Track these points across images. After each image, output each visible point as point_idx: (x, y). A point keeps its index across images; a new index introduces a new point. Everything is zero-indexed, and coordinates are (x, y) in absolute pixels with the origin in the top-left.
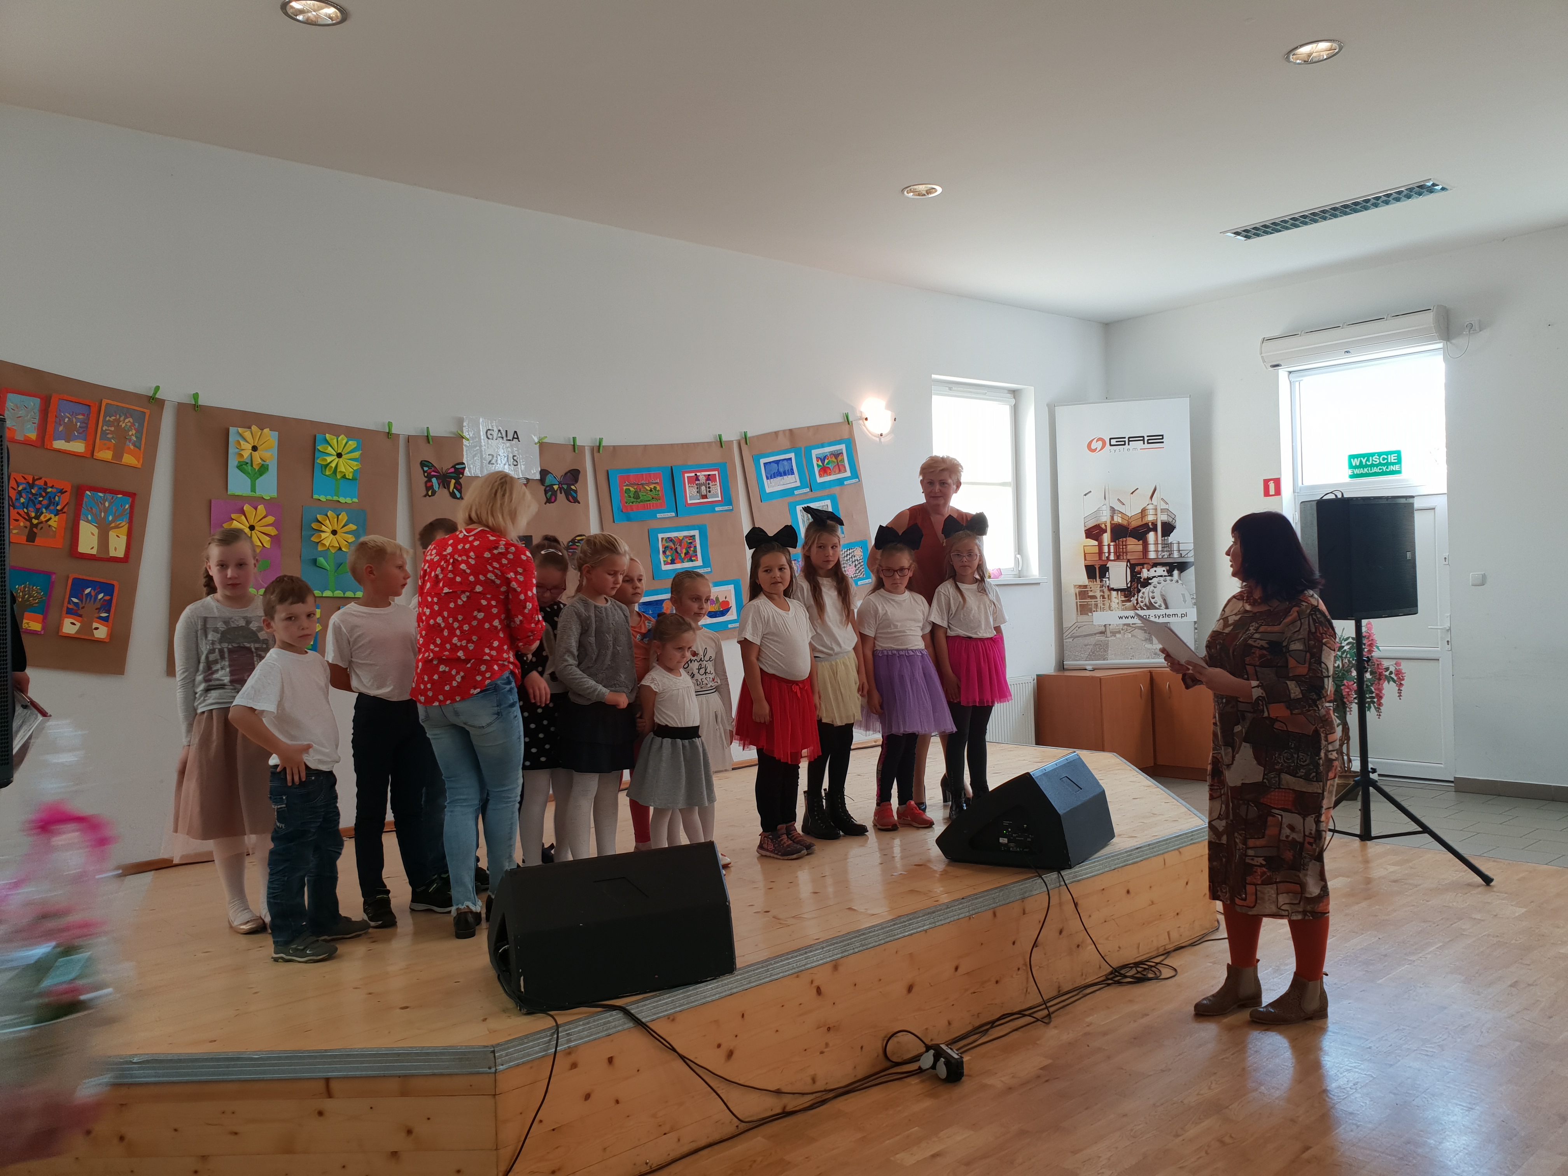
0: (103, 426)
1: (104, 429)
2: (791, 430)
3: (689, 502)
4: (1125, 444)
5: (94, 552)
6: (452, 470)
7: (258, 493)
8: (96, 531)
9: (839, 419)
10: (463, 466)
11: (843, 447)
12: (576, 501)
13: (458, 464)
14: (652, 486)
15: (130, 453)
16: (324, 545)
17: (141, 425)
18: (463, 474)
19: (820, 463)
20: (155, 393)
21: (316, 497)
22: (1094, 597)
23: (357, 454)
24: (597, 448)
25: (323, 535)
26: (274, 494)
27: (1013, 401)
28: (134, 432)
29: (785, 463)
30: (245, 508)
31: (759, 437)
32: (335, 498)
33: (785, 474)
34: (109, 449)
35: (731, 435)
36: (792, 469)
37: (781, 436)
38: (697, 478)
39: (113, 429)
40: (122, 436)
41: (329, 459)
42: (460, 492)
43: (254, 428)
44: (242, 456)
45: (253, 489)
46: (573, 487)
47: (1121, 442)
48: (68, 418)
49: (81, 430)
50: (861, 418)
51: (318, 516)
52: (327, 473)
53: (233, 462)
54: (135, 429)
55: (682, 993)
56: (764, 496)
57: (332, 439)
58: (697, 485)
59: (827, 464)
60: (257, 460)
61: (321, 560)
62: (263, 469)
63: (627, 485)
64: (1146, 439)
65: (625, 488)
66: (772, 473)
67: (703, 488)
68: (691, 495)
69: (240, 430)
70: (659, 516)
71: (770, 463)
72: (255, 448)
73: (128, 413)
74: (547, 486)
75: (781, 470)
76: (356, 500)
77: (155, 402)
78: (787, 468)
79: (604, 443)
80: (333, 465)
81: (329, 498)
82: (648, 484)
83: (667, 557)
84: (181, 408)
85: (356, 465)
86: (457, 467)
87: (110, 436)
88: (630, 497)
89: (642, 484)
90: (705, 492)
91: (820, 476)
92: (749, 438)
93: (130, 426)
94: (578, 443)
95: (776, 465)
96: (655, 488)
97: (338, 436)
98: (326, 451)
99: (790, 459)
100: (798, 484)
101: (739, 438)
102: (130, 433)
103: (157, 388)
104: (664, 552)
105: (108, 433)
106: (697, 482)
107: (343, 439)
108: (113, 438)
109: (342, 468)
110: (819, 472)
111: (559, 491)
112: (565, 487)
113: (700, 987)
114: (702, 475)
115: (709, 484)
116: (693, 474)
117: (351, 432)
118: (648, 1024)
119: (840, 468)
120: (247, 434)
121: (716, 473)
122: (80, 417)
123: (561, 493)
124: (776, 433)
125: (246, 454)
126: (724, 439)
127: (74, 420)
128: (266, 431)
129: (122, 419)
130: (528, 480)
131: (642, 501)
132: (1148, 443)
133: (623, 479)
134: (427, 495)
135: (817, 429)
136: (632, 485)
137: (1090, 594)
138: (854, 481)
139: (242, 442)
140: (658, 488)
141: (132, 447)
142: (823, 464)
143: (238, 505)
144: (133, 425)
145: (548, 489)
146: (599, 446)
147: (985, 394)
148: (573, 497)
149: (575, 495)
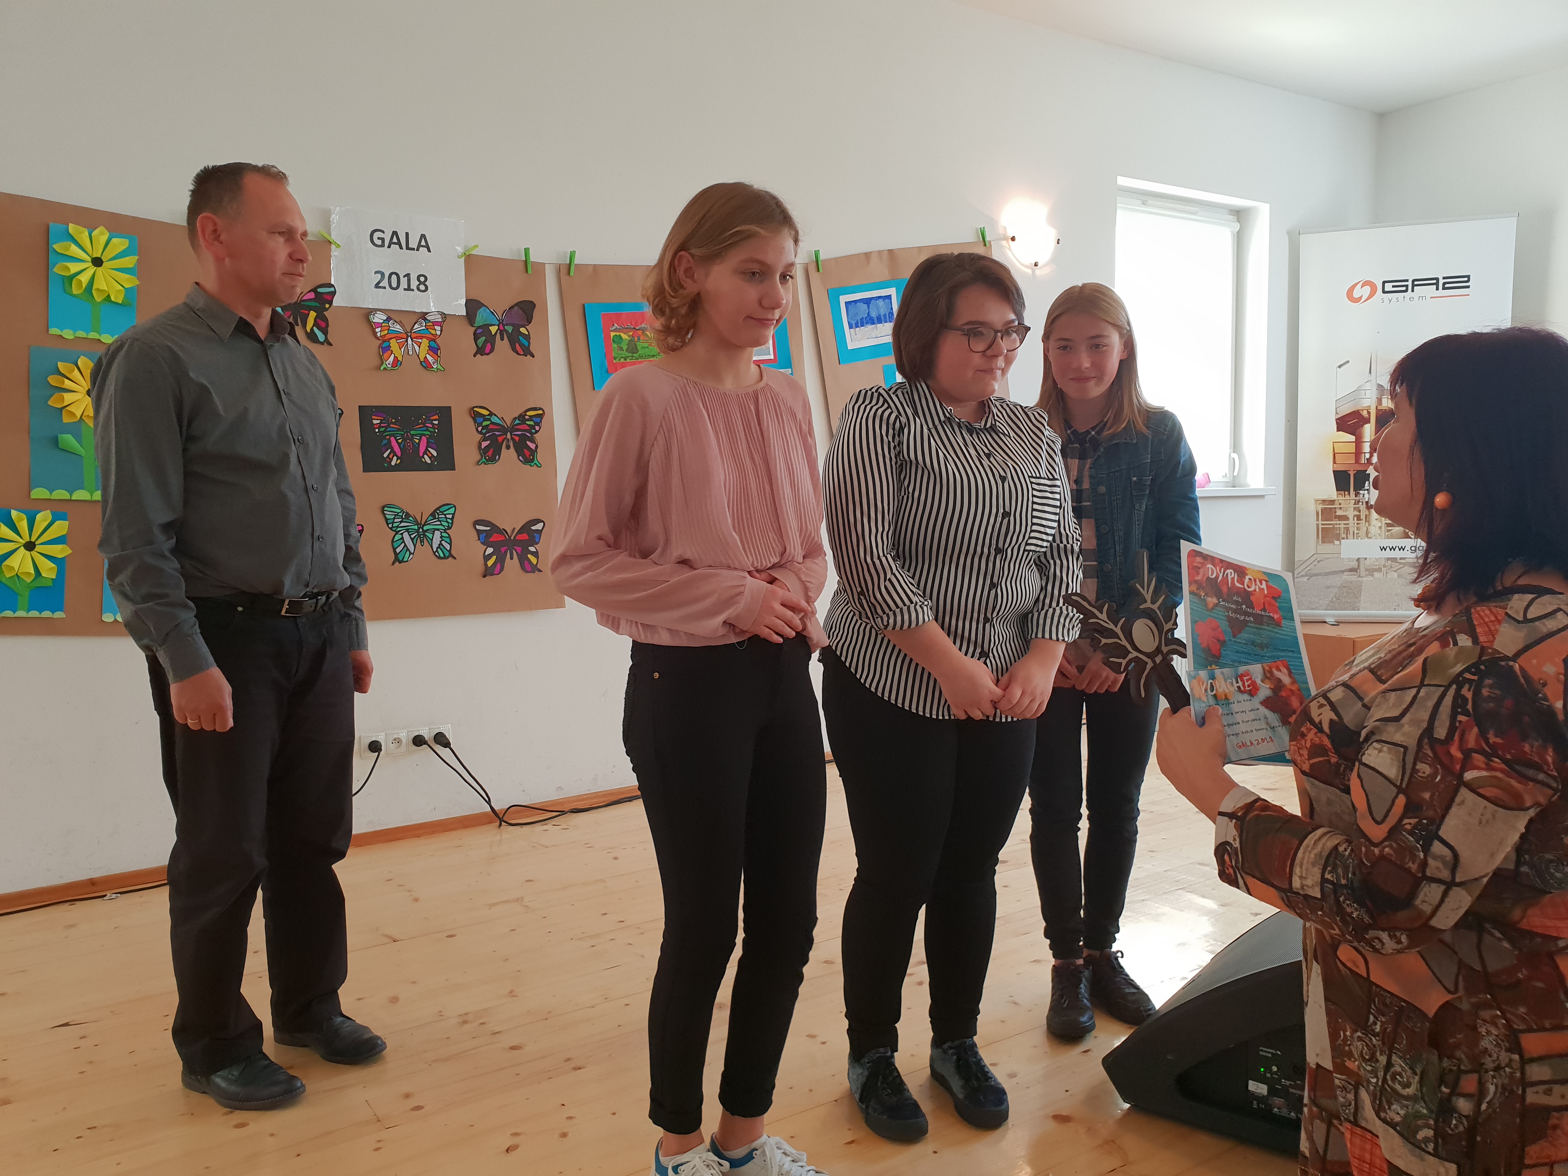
2: (890, 251)
4: (1406, 291)
6: (312, 295)
9: (969, 239)
10: (332, 289)
12: (527, 352)
13: (322, 286)
16: (73, 414)
18: (331, 303)
21: (53, 329)
22: (1345, 518)
24: (566, 269)
25: (68, 398)
27: (1237, 226)
29: (881, 303)
31: (837, 260)
32: (93, 335)
33: (879, 320)
37: (874, 259)
41: (75, 267)
42: (325, 332)
46: (523, 330)
47: (1401, 286)
50: (1004, 238)
51: (60, 365)
52: (75, 291)
56: (844, 355)
57: (80, 233)
61: (68, 440)
63: (616, 331)
64: (1441, 282)
65: (612, 334)
66: (859, 318)
71: (855, 302)
74: (479, 327)
75: (874, 314)
78: (882, 312)
79: (577, 261)
80: (85, 278)
81: (81, 334)
85: (128, 280)
86: (319, 290)
88: (621, 349)
89: (642, 330)
92: (823, 261)
94: (534, 258)
95: (866, 306)
97: (91, 228)
98: (70, 254)
99: (889, 297)
101: (806, 261)
107: (100, 235)
109: (101, 284)
111: (498, 336)
112: (509, 329)
117: (115, 223)
123: (502, 339)
124: (868, 255)
130: (444, 316)
132: (1444, 288)
133: (610, 320)
136: (625, 330)
137: (1339, 513)
145: (479, 331)
146: (570, 265)
147: (1194, 213)
148: (521, 345)
149: (526, 343)
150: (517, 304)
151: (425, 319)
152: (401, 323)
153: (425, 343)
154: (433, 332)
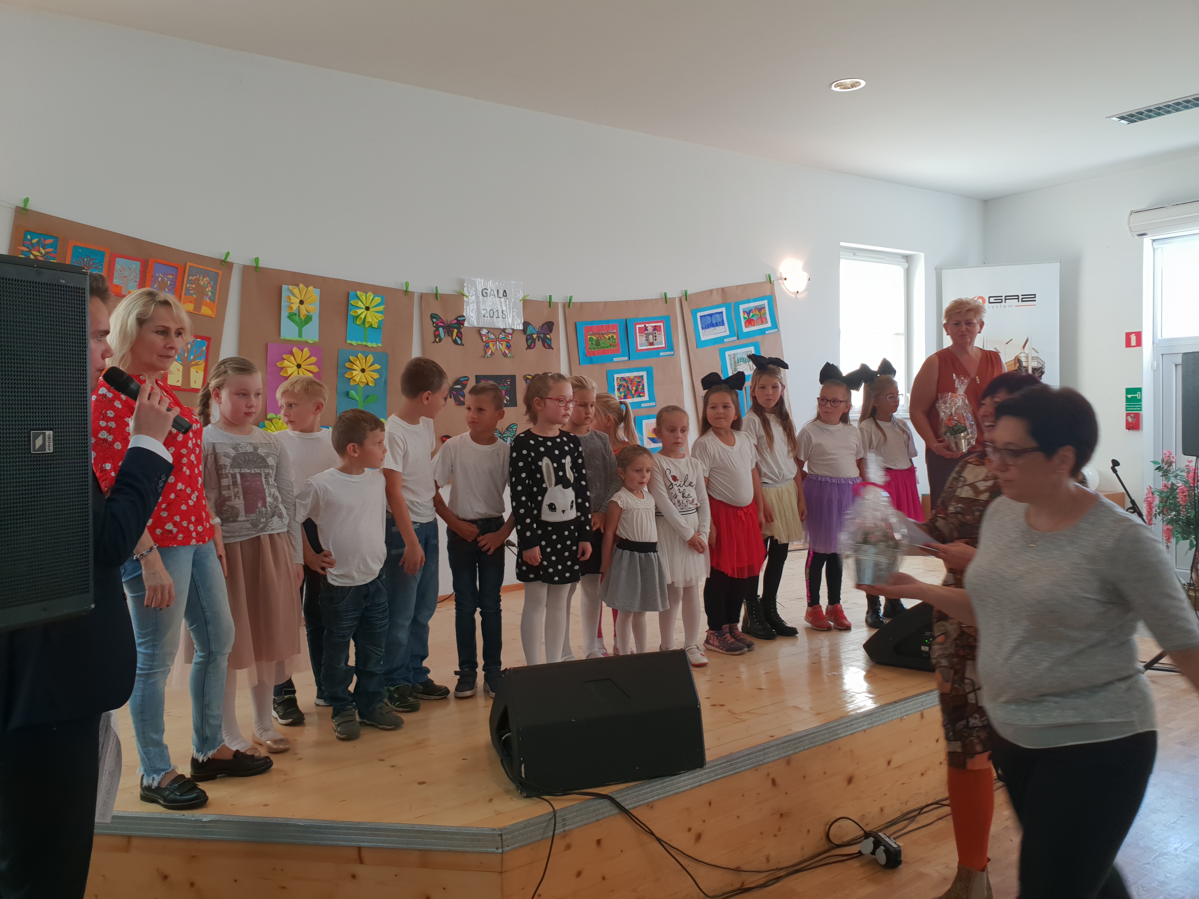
0: (187, 284)
1: (188, 286)
2: (723, 289)
3: (639, 348)
4: (1001, 302)
5: (179, 384)
6: (455, 321)
7: (304, 339)
8: (181, 368)
9: (763, 279)
10: (464, 318)
11: (765, 302)
12: (550, 347)
13: (460, 317)
14: (610, 335)
15: (207, 305)
16: (355, 380)
17: (216, 283)
18: (463, 325)
19: (746, 316)
20: (226, 258)
21: (349, 342)
23: (381, 308)
24: (568, 305)
25: (355, 373)
26: (316, 339)
27: (906, 265)
28: (210, 288)
29: (718, 316)
30: (294, 350)
31: (696, 294)
32: (364, 343)
33: (717, 325)
34: (191, 302)
35: (674, 293)
36: (723, 321)
37: (714, 293)
38: (646, 329)
39: (194, 286)
40: (201, 291)
41: (359, 311)
42: (461, 340)
43: (301, 285)
44: (291, 308)
45: (300, 335)
46: (548, 336)
47: (997, 300)
48: (162, 277)
49: (170, 288)
50: (781, 278)
51: (351, 357)
52: (358, 323)
53: (284, 313)
54: (211, 287)
55: (660, 784)
56: (700, 344)
57: (362, 296)
58: (645, 334)
59: (752, 316)
60: (303, 312)
61: (353, 393)
62: (308, 319)
63: (590, 335)
64: (1020, 297)
65: (589, 337)
66: (707, 324)
67: (651, 337)
68: (641, 342)
69: (291, 287)
70: (615, 359)
71: (705, 316)
72: (302, 302)
73: (206, 274)
74: (528, 335)
75: (714, 322)
76: (380, 345)
77: (226, 265)
78: (718, 320)
79: (573, 301)
80: (363, 316)
81: (359, 343)
82: (607, 334)
83: (621, 393)
84: (246, 270)
85: (380, 317)
86: (459, 319)
87: (192, 292)
88: (592, 344)
89: (603, 334)
90: (652, 340)
91: (746, 326)
92: (689, 295)
93: (207, 284)
94: (553, 300)
95: (710, 318)
96: (612, 337)
97: (366, 293)
98: (357, 305)
99: (722, 313)
100: (728, 333)
101: (680, 295)
102: (207, 290)
103: (228, 254)
104: (619, 389)
105: (191, 290)
106: (646, 332)
107: (370, 296)
108: (194, 293)
109: (369, 319)
110: (745, 323)
111: (537, 340)
112: (542, 336)
113: (674, 779)
114: (650, 326)
115: (655, 333)
116: (643, 326)
117: (377, 290)
118: (630, 811)
119: (763, 320)
120: (296, 291)
121: (661, 324)
122: (170, 276)
123: (539, 341)
124: (711, 291)
125: (295, 307)
126: (668, 296)
127: (166, 279)
128: (311, 288)
129: (201, 278)
130: (513, 330)
131: (602, 348)
132: (1022, 301)
133: (588, 330)
134: (435, 341)
135: (745, 287)
136: (594, 334)
138: (773, 331)
139: (292, 297)
140: (615, 337)
141: (208, 301)
142: (749, 316)
143: (288, 348)
144: (209, 283)
145: (528, 337)
146: (570, 302)
147: (883, 259)
148: (548, 344)
149: (550, 343)
150: (546, 323)
151: (505, 332)
152: (494, 334)
153: (504, 343)
154: (508, 338)
